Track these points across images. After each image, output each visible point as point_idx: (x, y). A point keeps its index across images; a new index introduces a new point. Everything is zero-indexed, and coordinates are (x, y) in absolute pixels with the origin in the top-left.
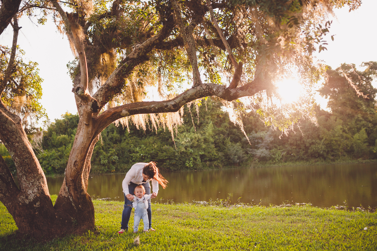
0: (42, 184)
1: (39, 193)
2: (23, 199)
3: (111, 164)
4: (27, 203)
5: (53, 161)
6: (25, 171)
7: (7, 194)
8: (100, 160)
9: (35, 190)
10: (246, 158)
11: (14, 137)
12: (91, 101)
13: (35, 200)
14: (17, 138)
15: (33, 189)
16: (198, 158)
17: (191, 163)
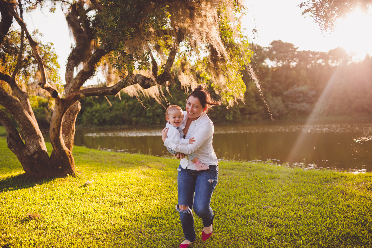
0: (40, 142)
1: (37, 148)
2: (26, 152)
3: (156, 117)
4: (29, 155)
5: (104, 114)
6: (27, 133)
7: (17, 149)
8: (146, 113)
9: (35, 146)
10: (286, 112)
11: (17, 110)
12: (52, 90)
13: (35, 153)
14: (19, 111)
15: (33, 146)
16: (238, 111)
17: (231, 117)
